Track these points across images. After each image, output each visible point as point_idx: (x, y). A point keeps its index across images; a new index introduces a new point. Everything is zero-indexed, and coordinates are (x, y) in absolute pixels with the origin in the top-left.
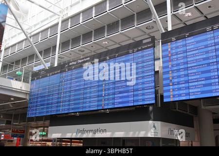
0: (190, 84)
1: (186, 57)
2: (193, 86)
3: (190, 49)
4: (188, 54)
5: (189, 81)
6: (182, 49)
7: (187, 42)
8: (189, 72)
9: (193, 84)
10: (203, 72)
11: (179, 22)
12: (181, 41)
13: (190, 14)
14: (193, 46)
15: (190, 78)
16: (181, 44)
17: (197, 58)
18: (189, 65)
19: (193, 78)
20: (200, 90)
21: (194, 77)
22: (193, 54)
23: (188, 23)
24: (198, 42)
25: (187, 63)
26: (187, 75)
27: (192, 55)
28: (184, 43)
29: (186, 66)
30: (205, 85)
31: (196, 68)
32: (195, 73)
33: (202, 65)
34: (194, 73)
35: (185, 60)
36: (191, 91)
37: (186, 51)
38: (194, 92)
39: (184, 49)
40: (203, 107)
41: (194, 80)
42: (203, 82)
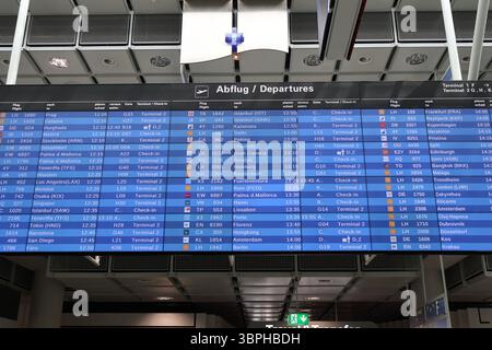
0: (34, 218)
1: (38, 155)
2: (39, 223)
3: (50, 138)
4: (44, 148)
5: (34, 211)
6: (31, 134)
7: (48, 121)
8: (37, 189)
9: (41, 218)
10: (68, 196)
11: (35, 72)
12: (32, 114)
13: (63, 63)
14: (58, 135)
15: (36, 203)
16: (33, 121)
17: (63, 161)
18: (40, 175)
19: (42, 204)
20: (52, 233)
21: (48, 204)
22: (55, 152)
23: (54, 81)
24: (71, 127)
25: (36, 168)
26: (31, 196)
27: (52, 152)
28: (40, 121)
29: (32, 174)
30: (65, 225)
31: (55, 182)
32: (50, 194)
33: (71, 179)
34: (47, 194)
35: (34, 161)
36: (31, 233)
37: (40, 142)
38: (38, 238)
39: (38, 134)
40: (49, 274)
41: (45, 211)
42: (66, 218)
